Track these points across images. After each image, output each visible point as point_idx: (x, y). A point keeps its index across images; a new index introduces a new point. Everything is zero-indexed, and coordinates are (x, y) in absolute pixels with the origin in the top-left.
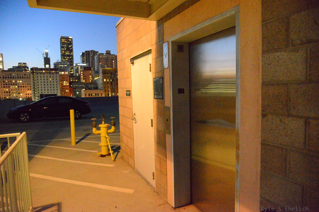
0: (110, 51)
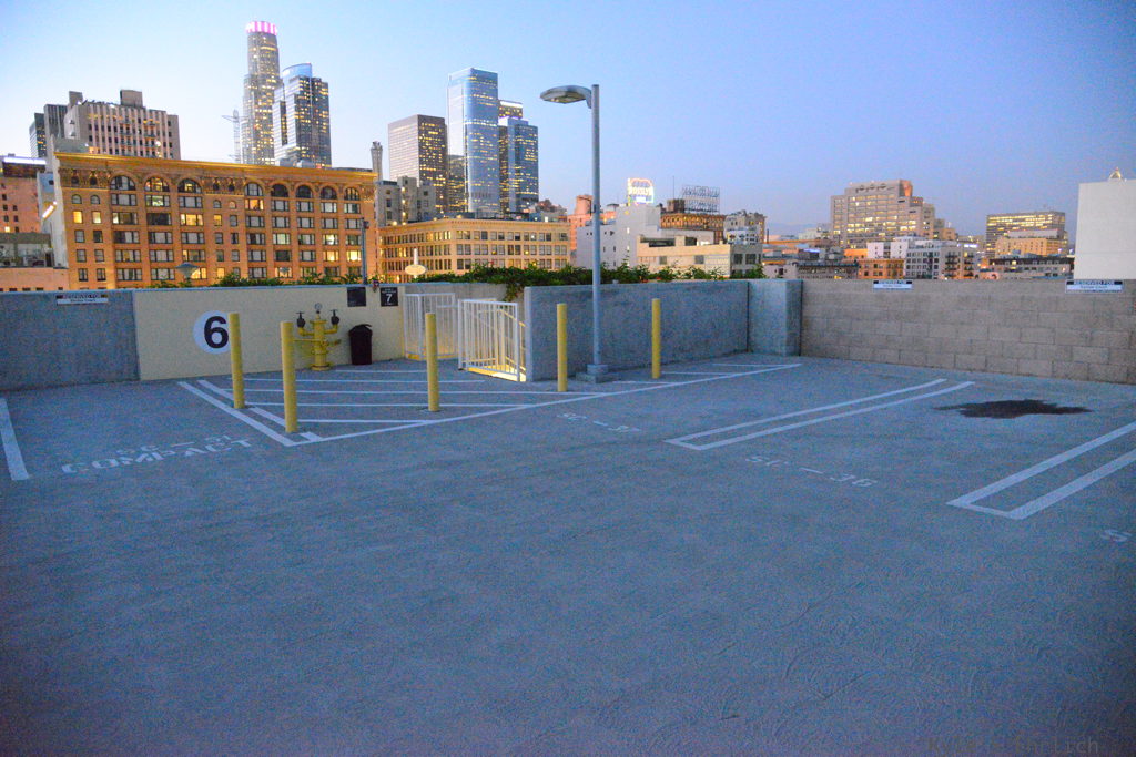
0: (140, 94)
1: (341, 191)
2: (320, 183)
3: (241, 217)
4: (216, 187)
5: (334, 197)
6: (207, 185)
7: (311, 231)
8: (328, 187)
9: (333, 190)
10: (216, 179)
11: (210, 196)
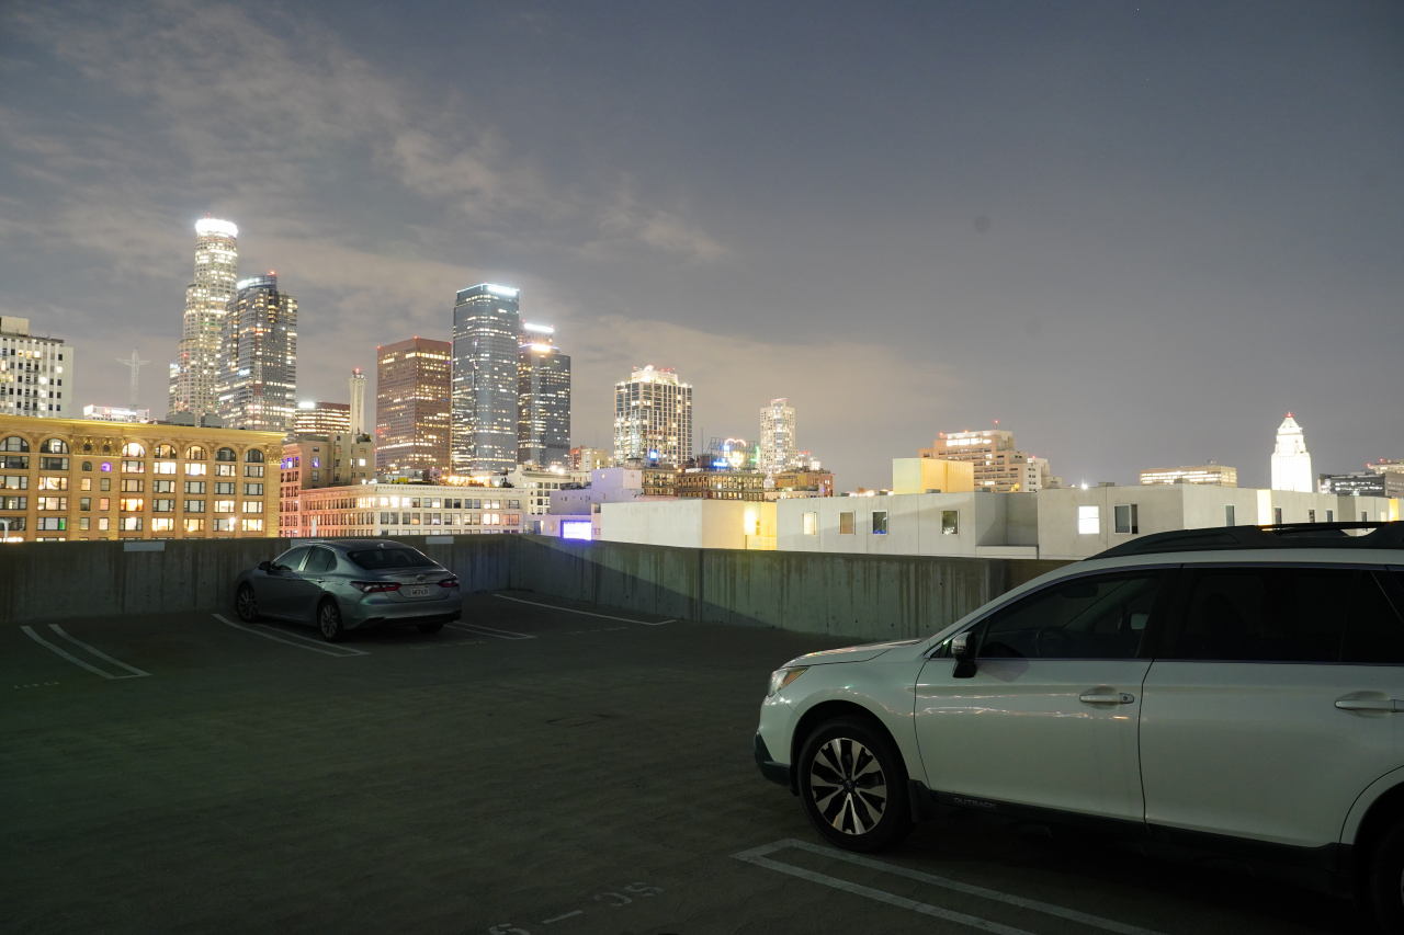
1: (241, 451)
2: (217, 444)
3: (115, 480)
4: (88, 448)
5: (233, 459)
6: (77, 445)
7: (201, 497)
8: (224, 449)
9: (232, 452)
10: (89, 439)
11: (80, 457)
